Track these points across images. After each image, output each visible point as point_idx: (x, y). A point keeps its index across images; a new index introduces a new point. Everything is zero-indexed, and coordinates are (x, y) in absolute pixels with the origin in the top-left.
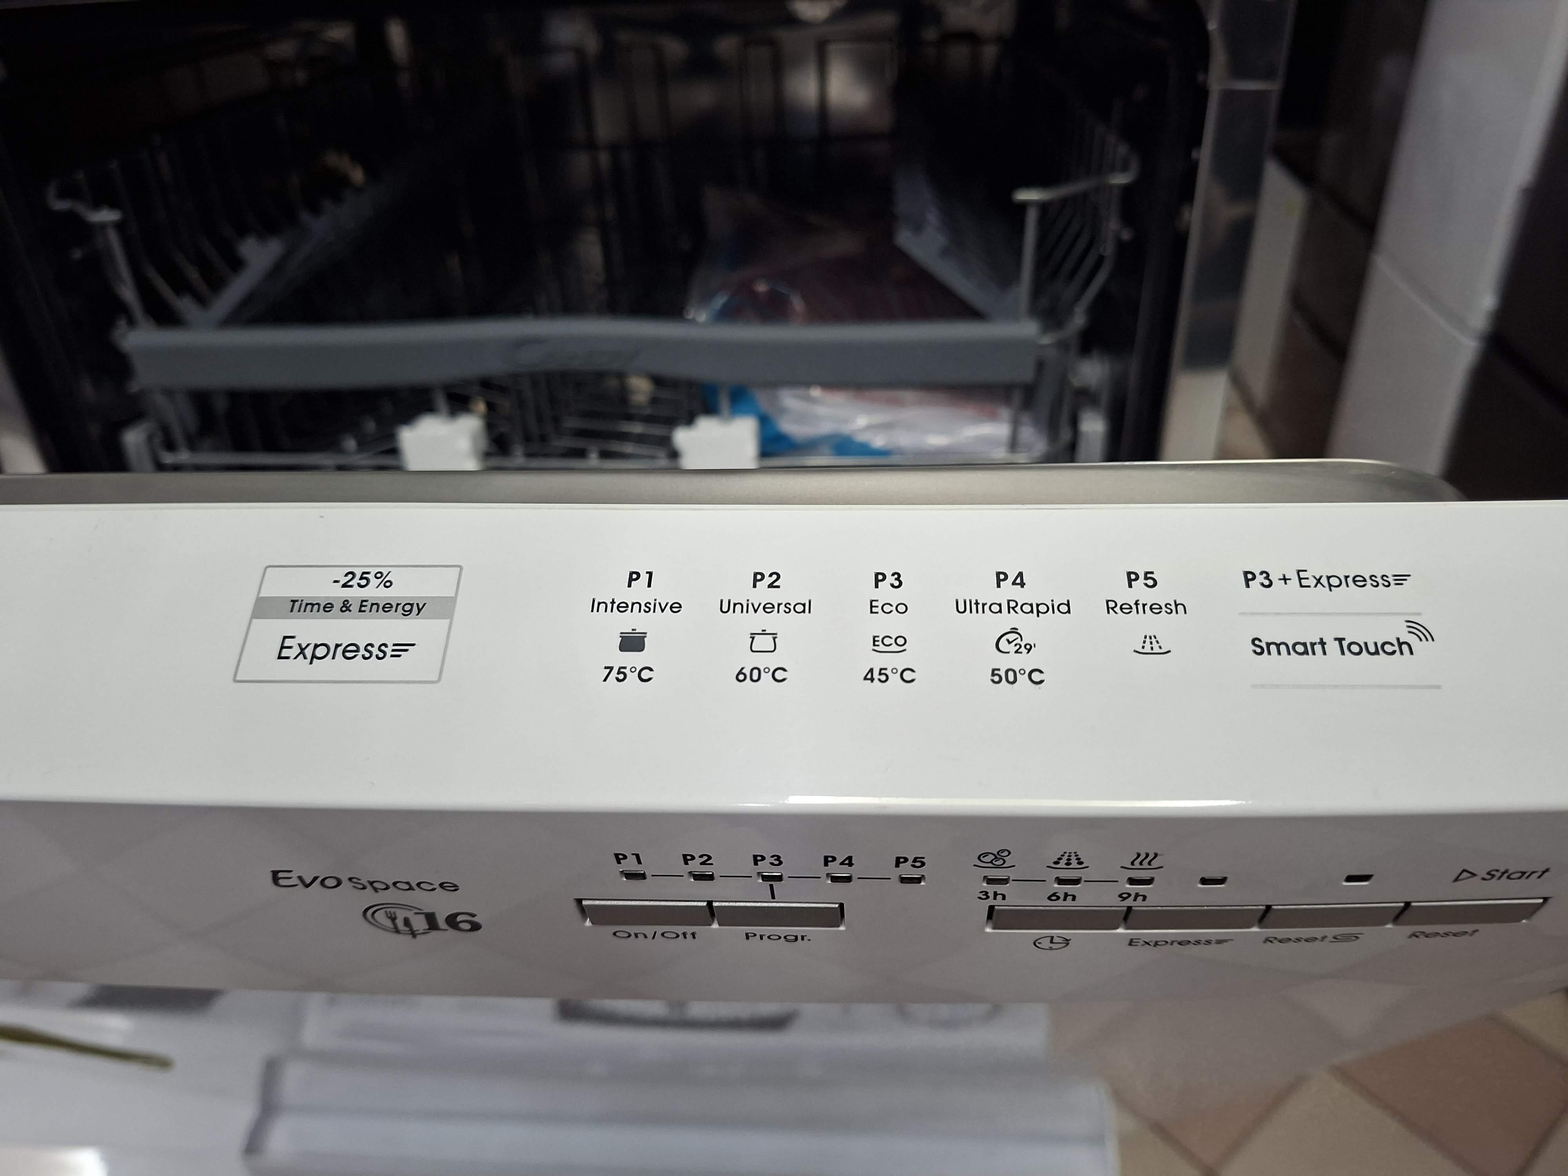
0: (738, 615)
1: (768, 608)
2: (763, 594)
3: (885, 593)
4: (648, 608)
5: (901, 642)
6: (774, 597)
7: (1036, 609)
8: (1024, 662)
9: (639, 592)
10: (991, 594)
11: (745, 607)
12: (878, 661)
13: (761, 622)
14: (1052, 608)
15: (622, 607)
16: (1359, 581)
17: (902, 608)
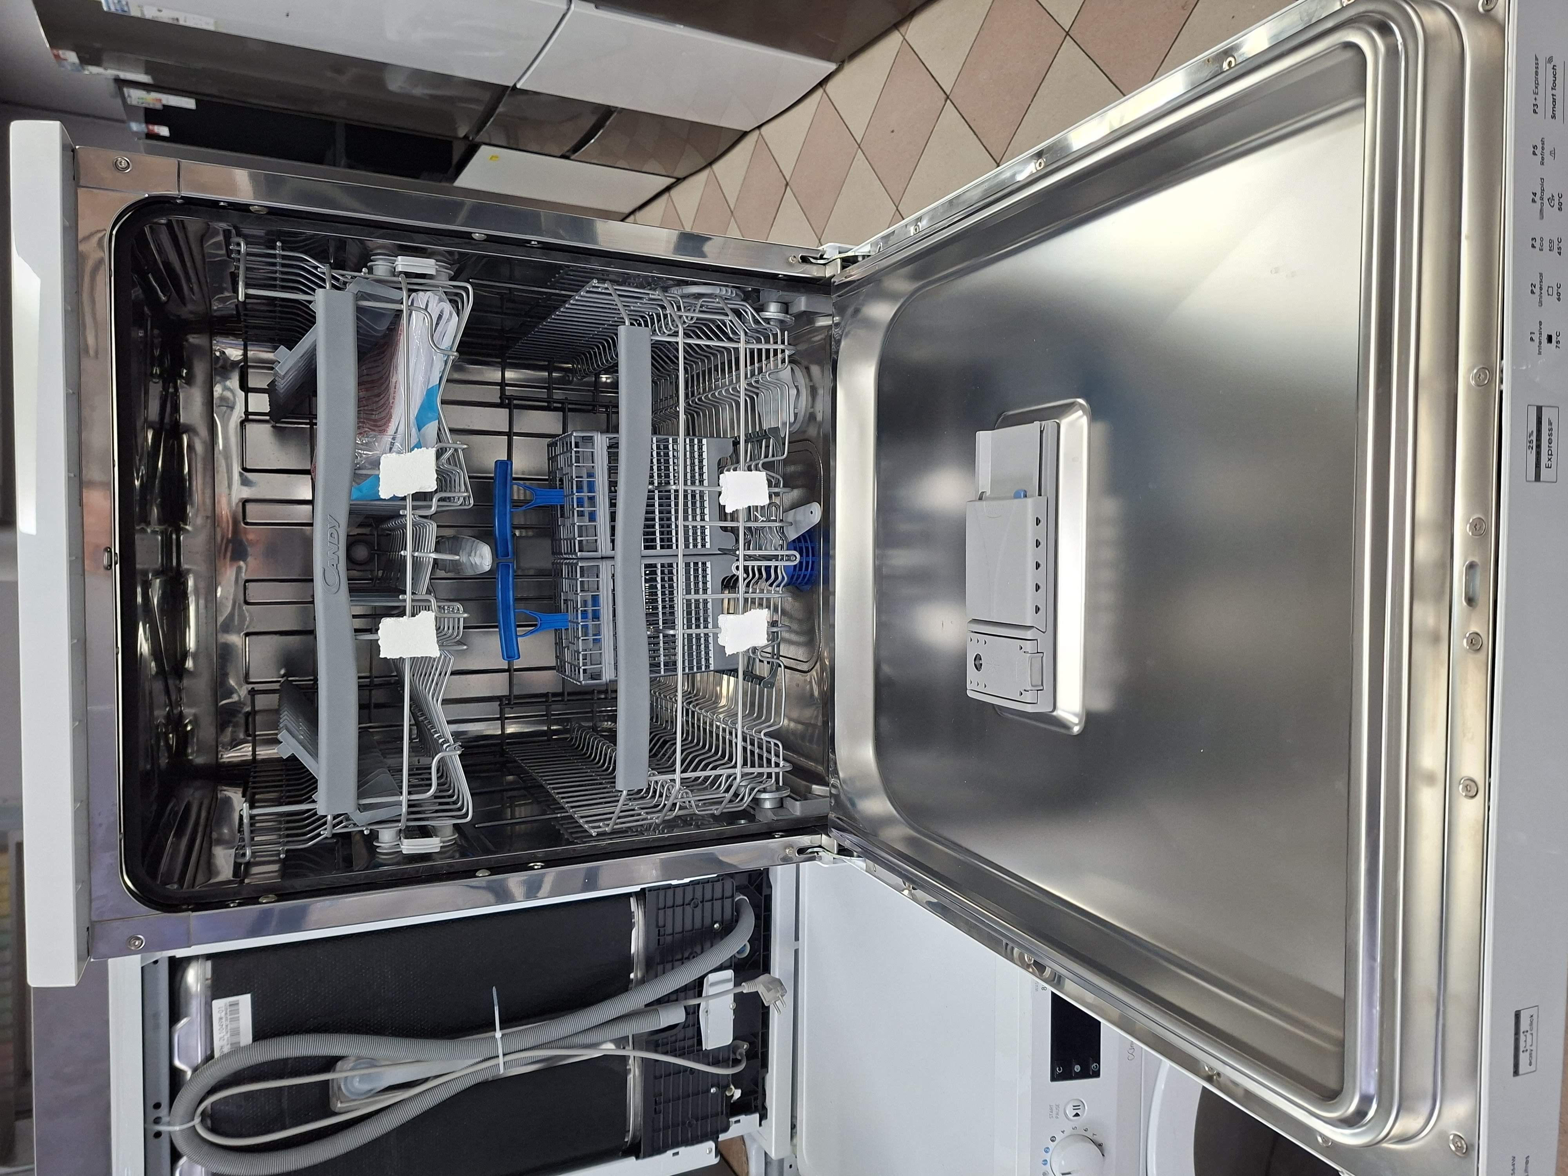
0: (1543, 300)
1: (1541, 289)
2: (1537, 290)
3: (1537, 244)
4: (1541, 334)
5: (1551, 241)
6: (1538, 286)
7: (1542, 191)
8: (1556, 198)
9: (1536, 337)
10: (1538, 205)
11: (1541, 297)
12: (1556, 250)
13: (1544, 291)
14: (1542, 185)
15: (1540, 343)
16: (1537, 73)
17: (1542, 239)
